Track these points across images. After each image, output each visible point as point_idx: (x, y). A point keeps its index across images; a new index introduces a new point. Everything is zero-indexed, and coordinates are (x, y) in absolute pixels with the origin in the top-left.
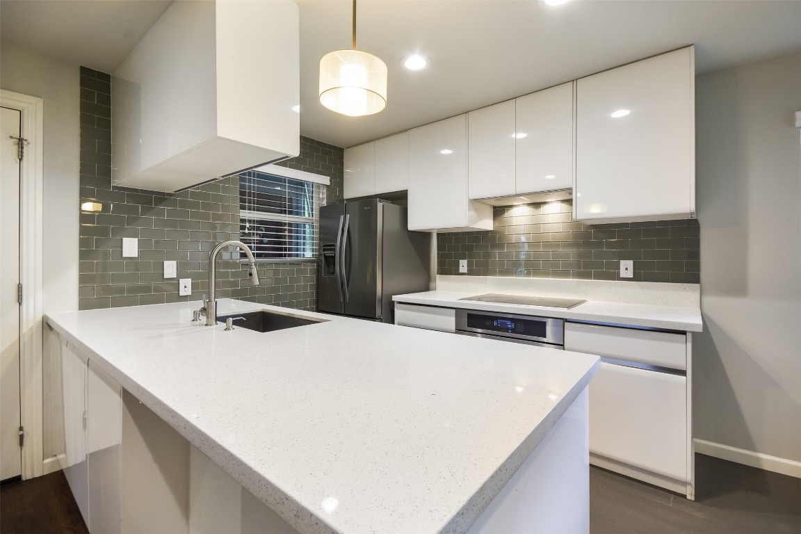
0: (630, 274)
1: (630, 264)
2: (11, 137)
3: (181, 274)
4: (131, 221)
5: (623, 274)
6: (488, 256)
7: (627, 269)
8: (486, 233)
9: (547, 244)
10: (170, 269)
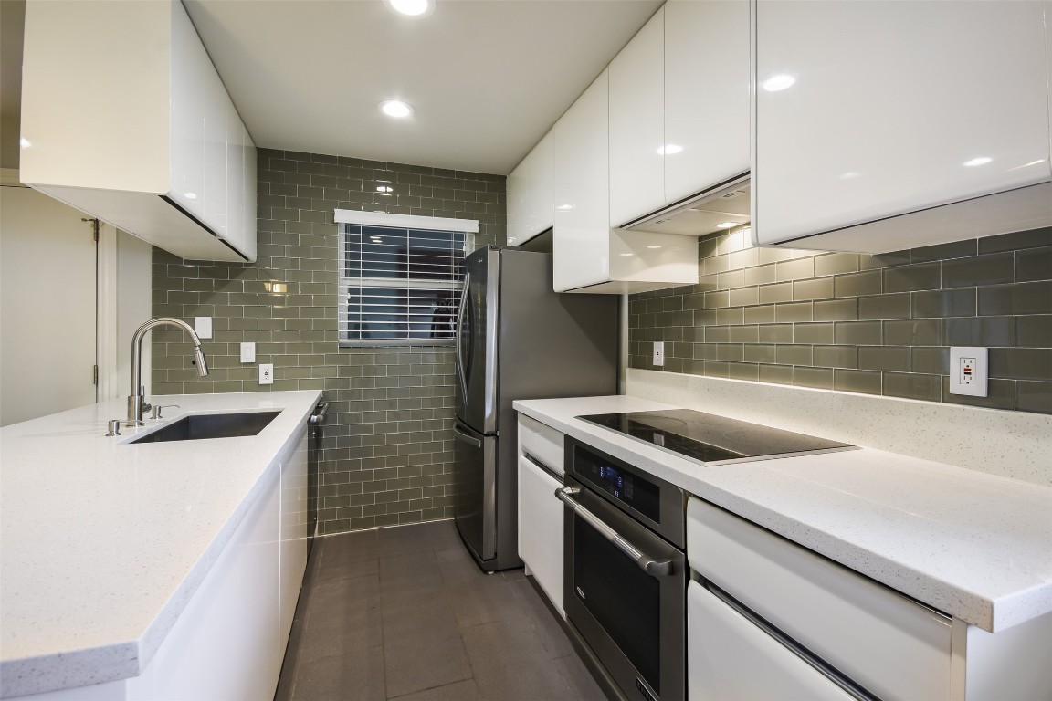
0: (978, 387)
1: (978, 356)
2: (84, 220)
3: (260, 359)
4: (205, 298)
5: (957, 385)
6: (691, 334)
7: (968, 371)
8: (688, 289)
9: (788, 308)
10: (248, 352)
